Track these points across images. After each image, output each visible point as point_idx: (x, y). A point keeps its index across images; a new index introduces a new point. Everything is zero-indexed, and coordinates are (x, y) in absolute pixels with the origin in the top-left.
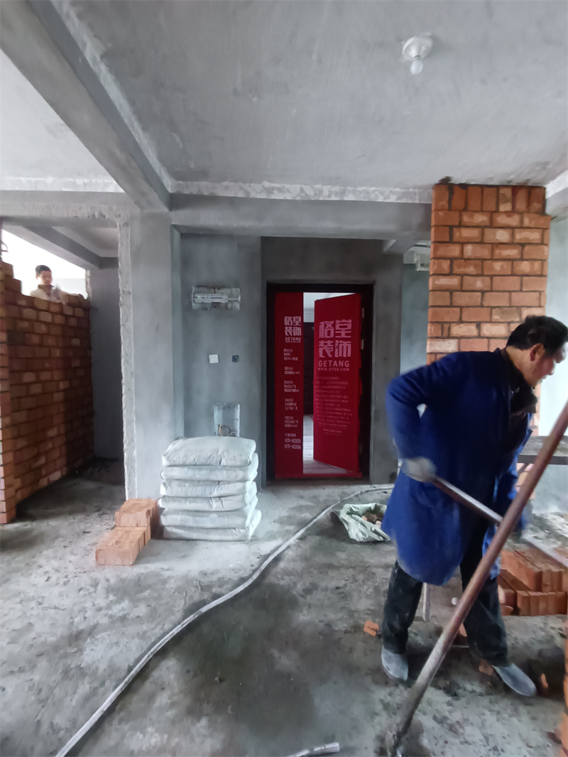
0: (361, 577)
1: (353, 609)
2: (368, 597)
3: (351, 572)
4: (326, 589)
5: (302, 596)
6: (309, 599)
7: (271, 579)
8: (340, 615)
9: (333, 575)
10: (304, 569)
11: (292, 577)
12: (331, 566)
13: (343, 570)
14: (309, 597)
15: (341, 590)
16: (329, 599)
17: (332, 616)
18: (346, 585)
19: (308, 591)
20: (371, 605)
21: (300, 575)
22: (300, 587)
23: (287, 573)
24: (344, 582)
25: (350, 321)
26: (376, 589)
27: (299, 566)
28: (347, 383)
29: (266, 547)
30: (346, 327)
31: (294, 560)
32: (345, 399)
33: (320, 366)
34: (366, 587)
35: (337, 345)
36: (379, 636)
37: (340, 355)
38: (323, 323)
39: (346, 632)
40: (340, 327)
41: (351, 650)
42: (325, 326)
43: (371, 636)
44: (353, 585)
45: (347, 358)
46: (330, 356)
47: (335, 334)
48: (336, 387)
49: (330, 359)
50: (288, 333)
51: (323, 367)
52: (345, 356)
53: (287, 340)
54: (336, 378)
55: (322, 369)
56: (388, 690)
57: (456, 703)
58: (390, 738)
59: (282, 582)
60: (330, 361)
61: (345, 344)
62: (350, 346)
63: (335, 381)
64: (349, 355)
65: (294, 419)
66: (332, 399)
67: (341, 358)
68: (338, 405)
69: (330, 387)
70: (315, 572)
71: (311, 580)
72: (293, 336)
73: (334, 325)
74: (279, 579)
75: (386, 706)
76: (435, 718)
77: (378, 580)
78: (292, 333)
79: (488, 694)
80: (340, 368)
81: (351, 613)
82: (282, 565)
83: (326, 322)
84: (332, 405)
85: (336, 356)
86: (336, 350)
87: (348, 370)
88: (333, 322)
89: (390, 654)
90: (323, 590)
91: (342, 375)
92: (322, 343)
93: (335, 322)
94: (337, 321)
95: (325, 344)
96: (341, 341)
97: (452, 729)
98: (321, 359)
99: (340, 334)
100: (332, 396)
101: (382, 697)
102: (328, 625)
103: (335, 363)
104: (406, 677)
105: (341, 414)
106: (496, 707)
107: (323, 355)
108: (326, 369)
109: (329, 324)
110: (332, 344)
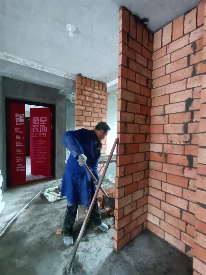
0: (54, 215)
1: (52, 228)
2: (57, 221)
3: (50, 214)
4: (40, 224)
5: (29, 231)
6: (32, 231)
7: (12, 230)
8: (46, 232)
9: (42, 218)
10: (29, 220)
11: (23, 225)
12: (42, 215)
13: (47, 215)
14: (32, 230)
15: (46, 223)
16: (41, 228)
17: (43, 234)
18: (48, 220)
19: (31, 229)
20: (59, 224)
21: (27, 223)
22: (27, 228)
23: (20, 224)
24: (47, 219)
25: (46, 118)
26: (60, 217)
27: (26, 220)
28: (45, 142)
29: (9, 217)
30: (45, 120)
31: (24, 218)
32: (45, 148)
33: (33, 135)
34: (56, 218)
35: (41, 127)
36: (62, 233)
37: (42, 131)
38: (34, 118)
39: (49, 237)
40: (42, 120)
41: (52, 243)
42: (35, 119)
43: (59, 235)
44: (51, 219)
45: (45, 132)
46: (38, 131)
47: (40, 123)
48: (41, 144)
49: (38, 132)
50: (17, 121)
51: (34, 135)
52: (44, 131)
53: (17, 124)
54: (41, 140)
55: (34, 137)
56: (66, 250)
57: (88, 243)
58: (68, 266)
59: (18, 230)
60: (38, 133)
61: (44, 126)
62: (46, 127)
63: (41, 141)
64: (46, 131)
65: (21, 158)
66: (40, 148)
67: (43, 132)
68: (42, 151)
69: (38, 144)
70: (35, 219)
71: (32, 223)
72: (20, 122)
73: (39, 119)
74: (17, 228)
75: (66, 256)
76: (82, 251)
77: (61, 213)
78: (20, 121)
79: (97, 235)
80: (42, 136)
81: (51, 230)
82: (18, 222)
83: (36, 117)
84: (39, 151)
85: (41, 131)
86: (41, 129)
87: (46, 137)
88: (39, 118)
89: (67, 237)
90: (38, 225)
91: (43, 139)
92: (34, 126)
93: (40, 118)
94: (41, 117)
95: (35, 126)
96: (43, 126)
97: (87, 251)
98: (34, 132)
99: (42, 123)
100: (39, 147)
101: (64, 254)
102: (42, 238)
103: (40, 134)
104: (72, 242)
105: (43, 154)
106: (99, 238)
107: (35, 131)
108: (36, 137)
109: (37, 118)
110: (38, 126)
